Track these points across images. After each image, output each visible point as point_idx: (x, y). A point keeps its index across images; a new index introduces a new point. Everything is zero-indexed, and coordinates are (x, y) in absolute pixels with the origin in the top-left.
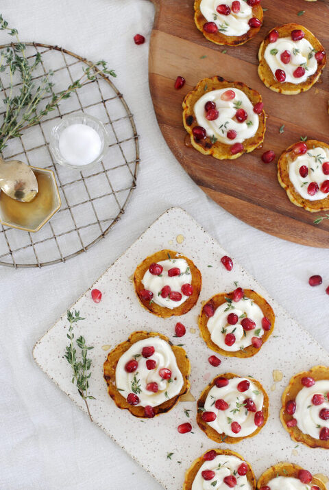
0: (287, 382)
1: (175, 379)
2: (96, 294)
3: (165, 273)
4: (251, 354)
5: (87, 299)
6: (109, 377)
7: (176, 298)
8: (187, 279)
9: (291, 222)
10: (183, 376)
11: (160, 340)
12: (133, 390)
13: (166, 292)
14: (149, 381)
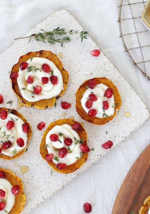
0: (18, 176)
1: (33, 97)
2: (97, 53)
3: (106, 99)
4: (42, 152)
5: (94, 47)
6: (41, 53)
7: (88, 105)
8: (100, 114)
9: (133, 195)
10: (34, 102)
11: (61, 90)
12: (31, 67)
13: (93, 97)
14: (35, 79)
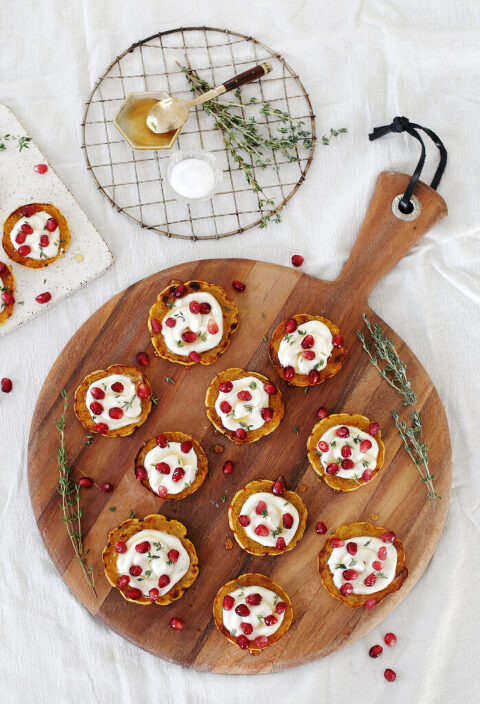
2: (43, 169)
3: (46, 233)
5: (41, 160)
7: (20, 239)
8: (35, 254)
9: (71, 369)
13: (27, 229)
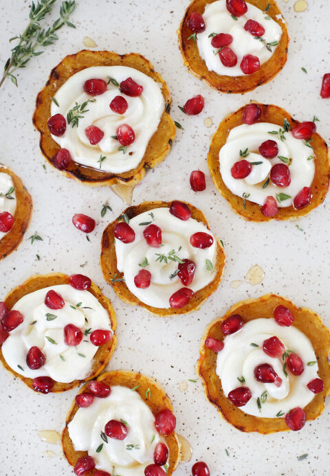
0: (259, 295)
1: (131, 154)
3: (242, 20)
4: (249, 215)
6: (57, 76)
7: (229, 60)
10: (143, 159)
11: (160, 91)
12: (69, 115)
13: (222, 41)
14: (98, 125)
